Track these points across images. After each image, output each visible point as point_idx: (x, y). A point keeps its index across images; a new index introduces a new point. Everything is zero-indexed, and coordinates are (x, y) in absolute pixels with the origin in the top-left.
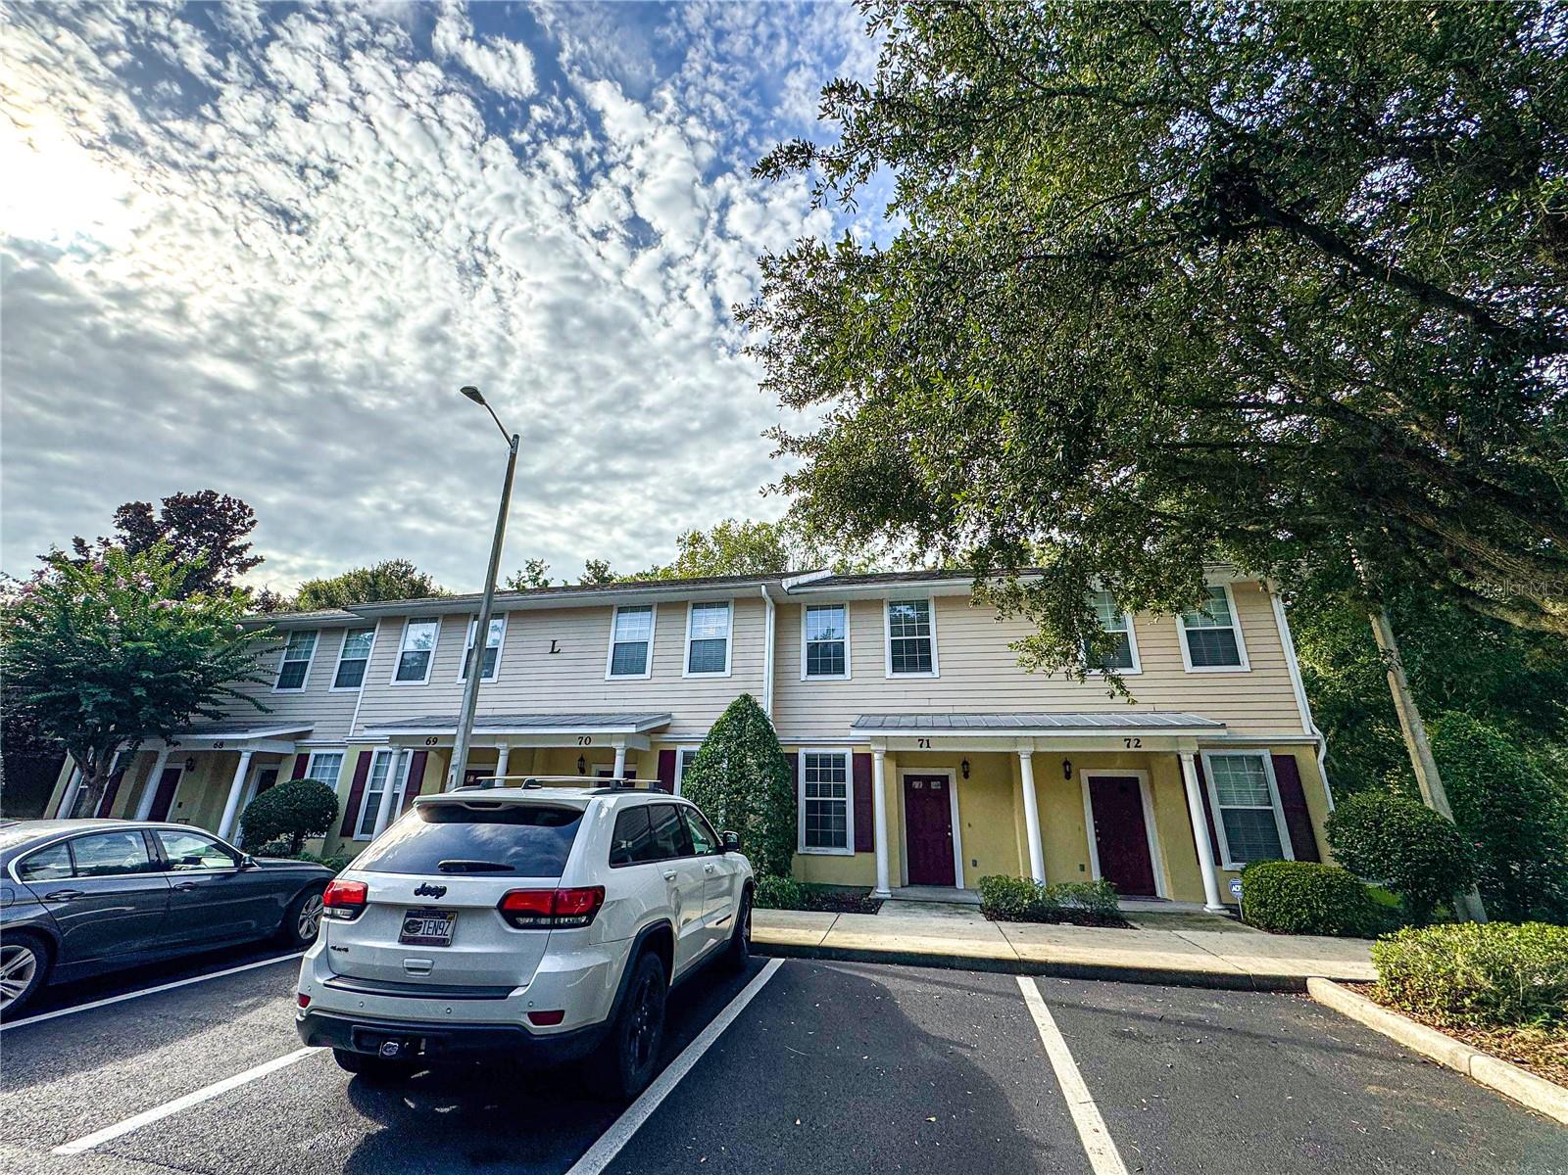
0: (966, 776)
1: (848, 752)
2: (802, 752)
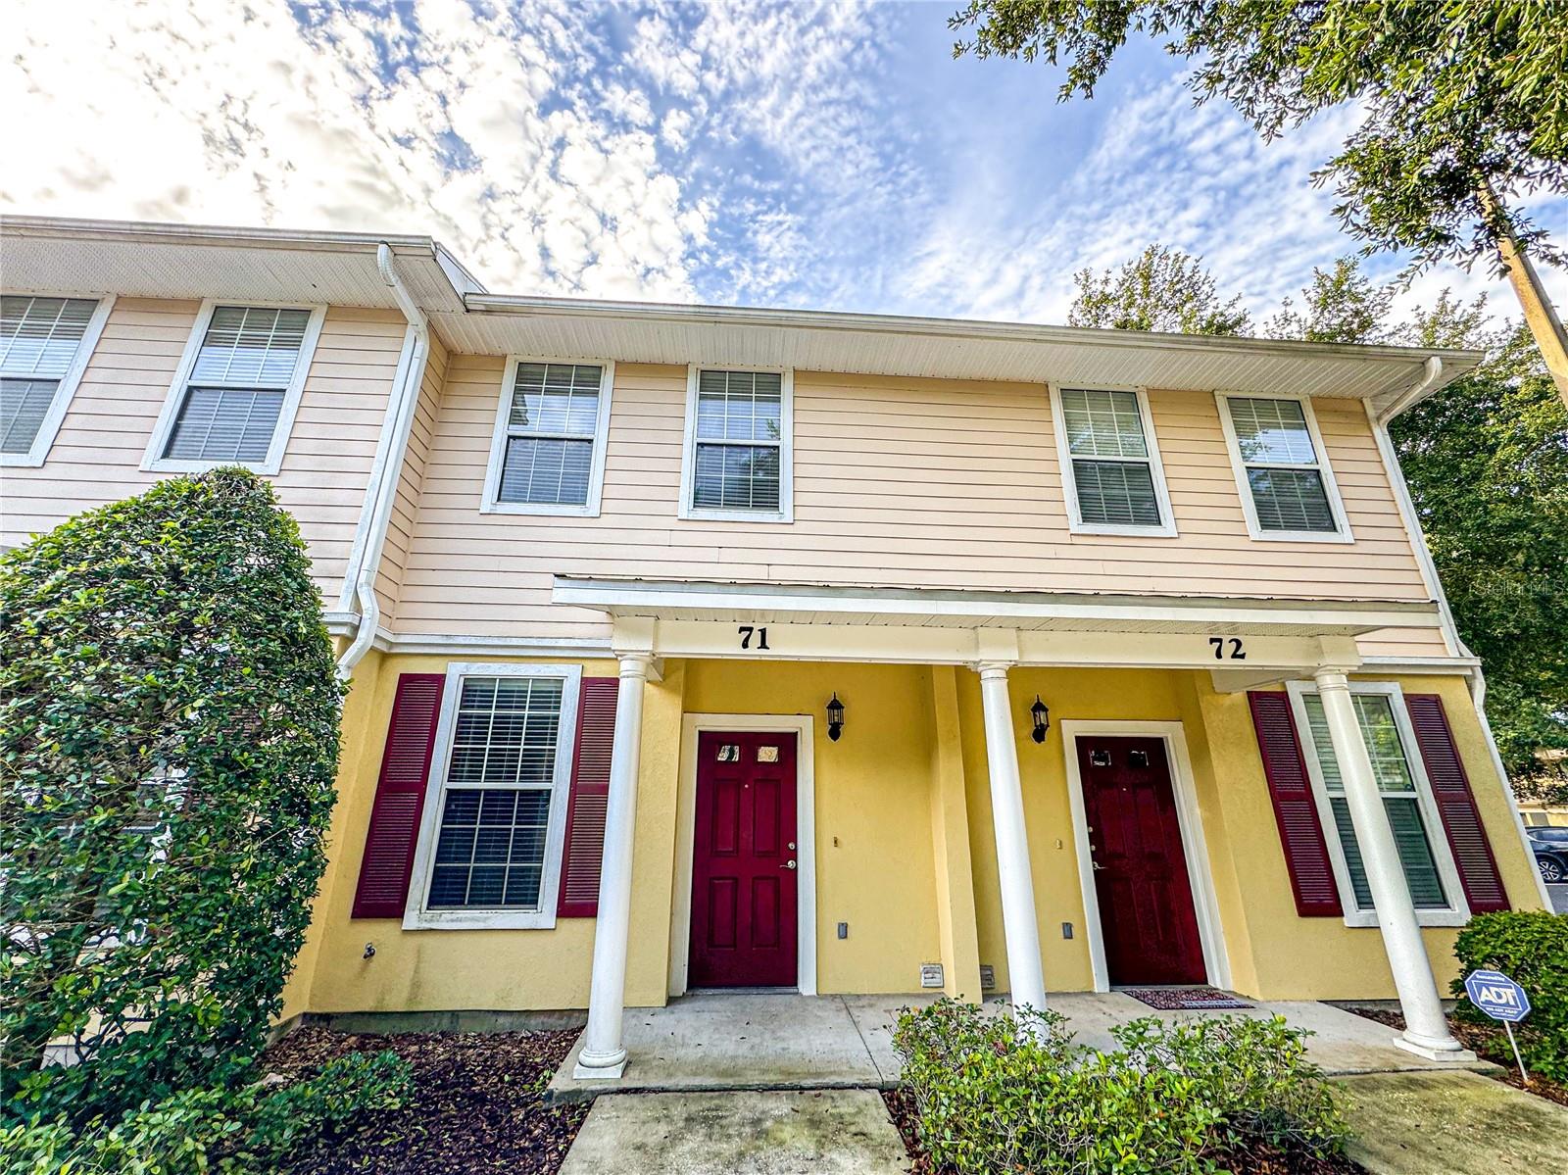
0: (835, 733)
1: (571, 677)
2: (455, 674)
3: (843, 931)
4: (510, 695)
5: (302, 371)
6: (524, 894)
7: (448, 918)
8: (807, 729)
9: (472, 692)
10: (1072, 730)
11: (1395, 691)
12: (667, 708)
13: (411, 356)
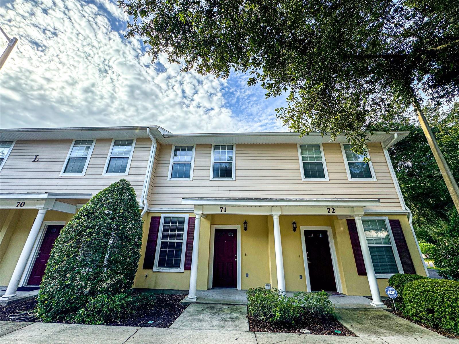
0: (246, 229)
1: (187, 216)
2: (163, 216)
3: (247, 275)
4: (174, 221)
5: (132, 153)
6: (177, 265)
7: (162, 269)
8: (239, 228)
9: (167, 220)
10: (303, 229)
11: (386, 219)
12: (207, 224)
13: (153, 148)
